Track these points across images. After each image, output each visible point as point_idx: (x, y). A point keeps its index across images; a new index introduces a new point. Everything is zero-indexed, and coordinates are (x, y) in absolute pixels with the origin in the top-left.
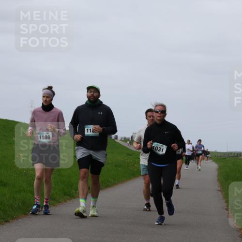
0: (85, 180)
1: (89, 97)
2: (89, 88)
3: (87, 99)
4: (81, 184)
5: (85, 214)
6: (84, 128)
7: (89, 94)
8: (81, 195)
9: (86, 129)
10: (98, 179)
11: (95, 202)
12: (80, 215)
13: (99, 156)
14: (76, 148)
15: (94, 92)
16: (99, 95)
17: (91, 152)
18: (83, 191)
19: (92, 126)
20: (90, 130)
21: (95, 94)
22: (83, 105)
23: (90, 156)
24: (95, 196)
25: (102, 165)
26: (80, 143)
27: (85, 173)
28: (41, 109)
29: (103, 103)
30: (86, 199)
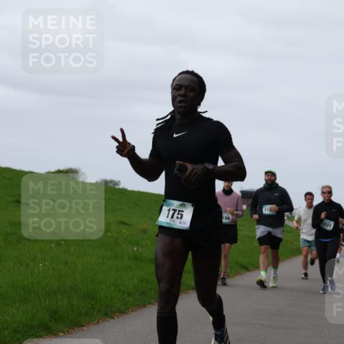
0: (265, 254)
1: (266, 181)
2: (267, 173)
3: (264, 182)
4: (262, 258)
5: (266, 284)
6: (262, 208)
7: (267, 178)
8: (262, 268)
9: (264, 209)
10: (277, 252)
11: (275, 273)
12: (261, 284)
13: (277, 232)
14: (257, 227)
15: (271, 176)
16: (276, 179)
17: (270, 229)
18: (264, 264)
19: (270, 206)
20: (267, 210)
21: (272, 178)
22: (261, 189)
23: (269, 233)
24: (275, 266)
25: (280, 240)
26: (259, 222)
27: (266, 249)
28: (222, 193)
29: (280, 185)
30: (266, 271)
